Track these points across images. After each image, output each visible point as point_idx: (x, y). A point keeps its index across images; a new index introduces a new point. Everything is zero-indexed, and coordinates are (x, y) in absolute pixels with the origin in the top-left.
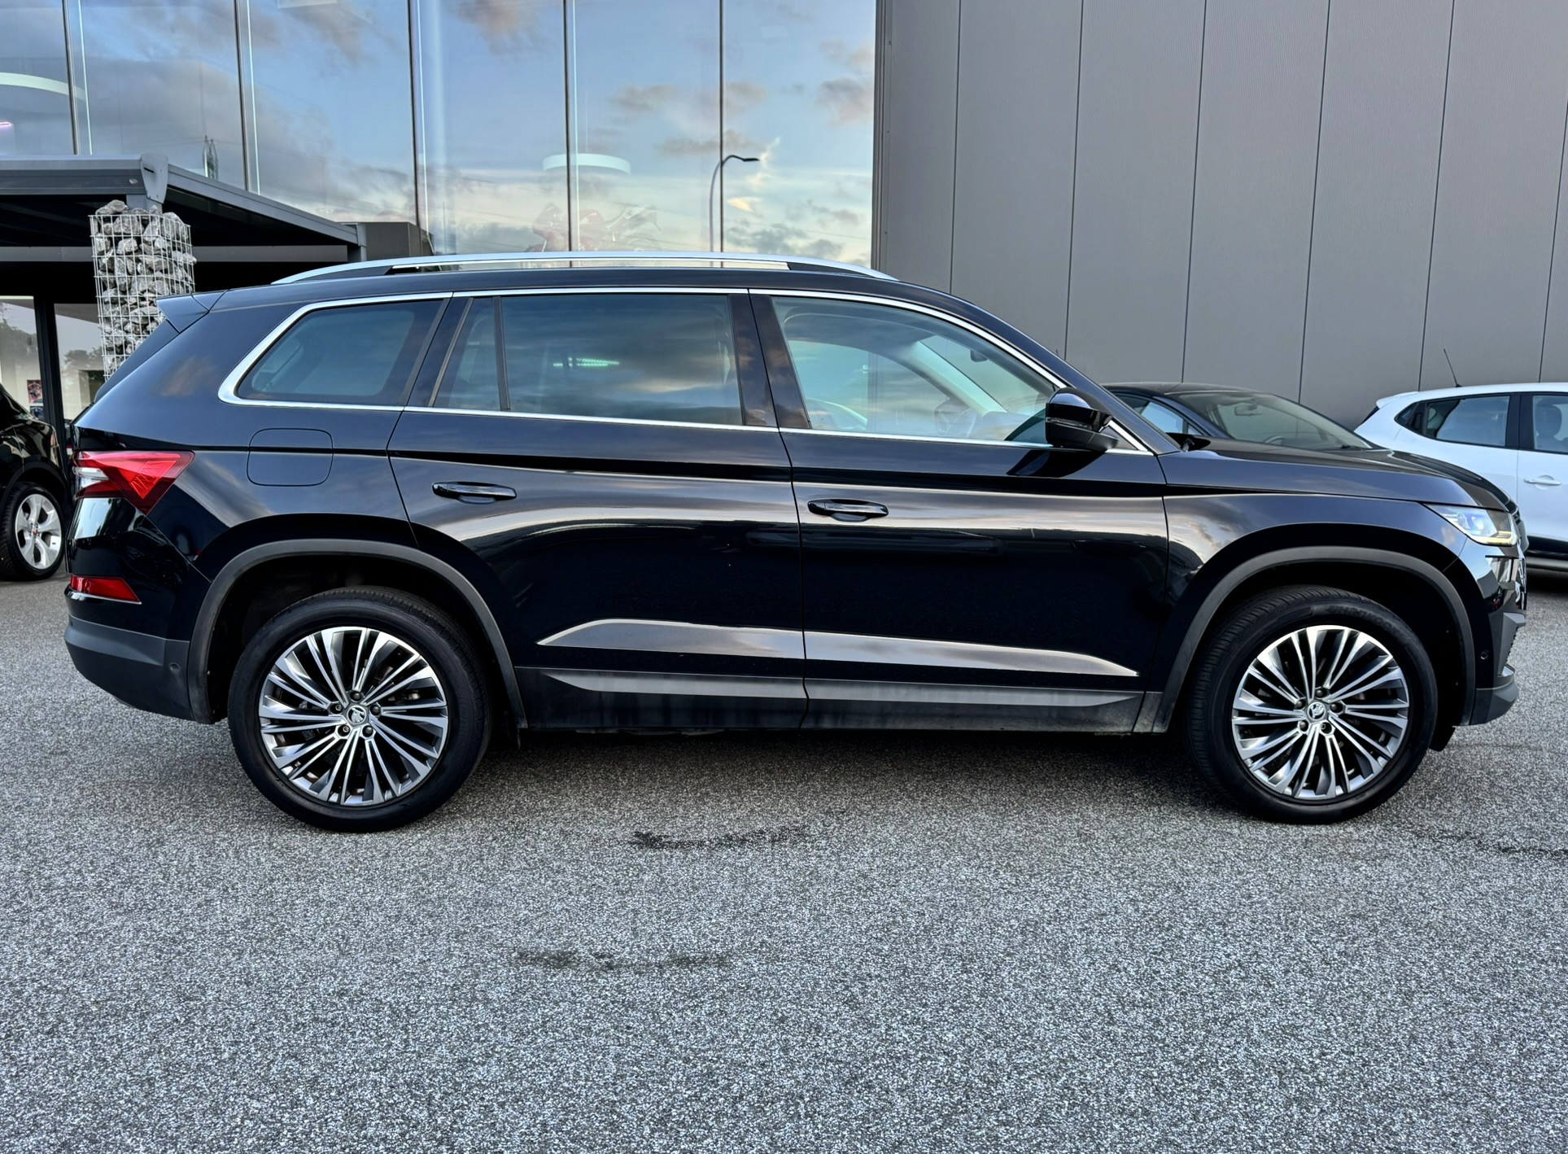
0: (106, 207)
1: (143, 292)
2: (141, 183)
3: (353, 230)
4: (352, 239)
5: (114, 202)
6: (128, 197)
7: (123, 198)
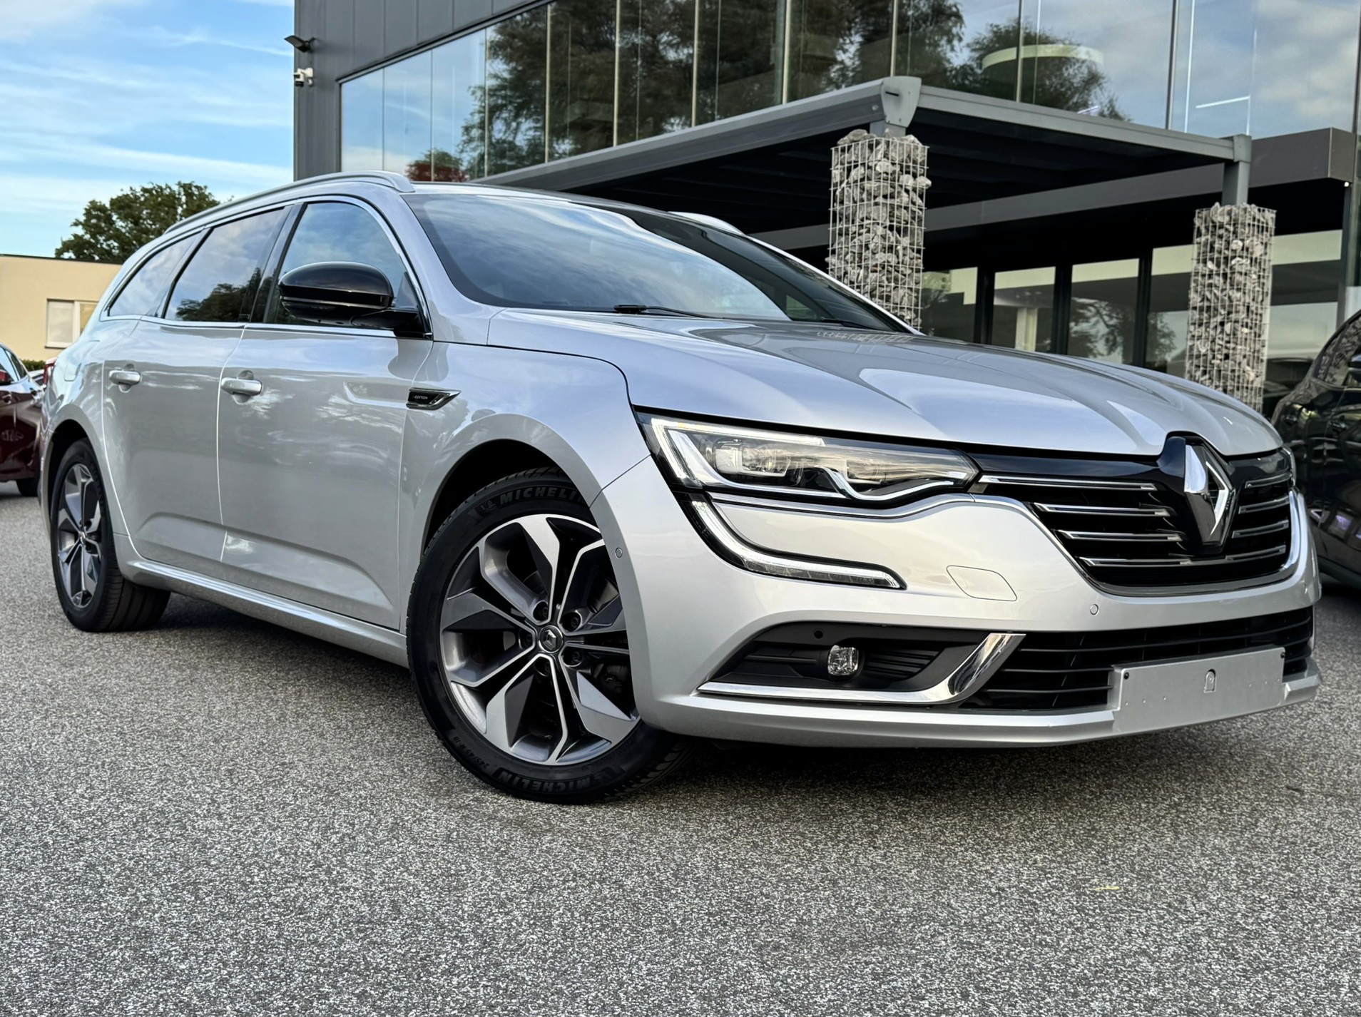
0: (846, 138)
1: (862, 220)
2: (881, 109)
3: (1228, 143)
4: (1224, 154)
5: (855, 132)
6: (872, 126)
7: (866, 127)
